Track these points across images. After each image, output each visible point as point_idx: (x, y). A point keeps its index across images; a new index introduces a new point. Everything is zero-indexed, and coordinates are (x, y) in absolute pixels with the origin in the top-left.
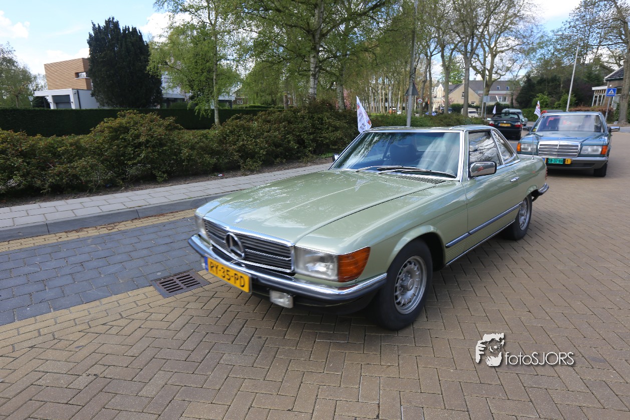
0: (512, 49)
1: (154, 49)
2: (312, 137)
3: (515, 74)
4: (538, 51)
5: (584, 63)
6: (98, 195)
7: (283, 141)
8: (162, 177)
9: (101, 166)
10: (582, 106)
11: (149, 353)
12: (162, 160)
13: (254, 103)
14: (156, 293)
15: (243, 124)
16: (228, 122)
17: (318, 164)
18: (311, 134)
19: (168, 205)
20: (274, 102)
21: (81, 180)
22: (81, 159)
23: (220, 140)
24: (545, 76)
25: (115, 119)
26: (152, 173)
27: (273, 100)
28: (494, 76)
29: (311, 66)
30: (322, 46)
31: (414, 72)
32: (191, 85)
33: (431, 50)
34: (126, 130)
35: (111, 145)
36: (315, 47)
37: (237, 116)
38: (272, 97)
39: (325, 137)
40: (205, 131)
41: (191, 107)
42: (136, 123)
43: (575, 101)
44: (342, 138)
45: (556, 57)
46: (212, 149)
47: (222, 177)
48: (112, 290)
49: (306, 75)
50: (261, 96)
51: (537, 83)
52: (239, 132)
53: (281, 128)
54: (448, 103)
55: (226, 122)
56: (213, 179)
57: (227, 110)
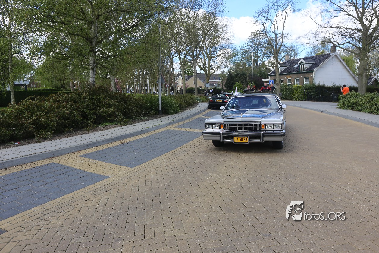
0: (220, 56)
2: (92, 112)
3: (223, 71)
4: (233, 58)
5: (257, 66)
7: (71, 116)
13: (46, 87)
16: (23, 102)
17: (97, 131)
18: (91, 110)
20: (63, 86)
23: (16, 116)
24: (239, 72)
27: (61, 84)
29: (90, 63)
30: (98, 49)
31: (161, 68)
33: (173, 54)
36: (93, 50)
37: (31, 97)
38: (61, 83)
39: (102, 112)
40: (1, 109)
44: (114, 112)
45: (243, 61)
46: (9, 124)
47: (18, 145)
49: (87, 68)
50: (51, 82)
51: (235, 76)
52: (33, 109)
53: (68, 106)
54: (185, 87)
55: (21, 102)
56: (10, 147)
57: (21, 92)
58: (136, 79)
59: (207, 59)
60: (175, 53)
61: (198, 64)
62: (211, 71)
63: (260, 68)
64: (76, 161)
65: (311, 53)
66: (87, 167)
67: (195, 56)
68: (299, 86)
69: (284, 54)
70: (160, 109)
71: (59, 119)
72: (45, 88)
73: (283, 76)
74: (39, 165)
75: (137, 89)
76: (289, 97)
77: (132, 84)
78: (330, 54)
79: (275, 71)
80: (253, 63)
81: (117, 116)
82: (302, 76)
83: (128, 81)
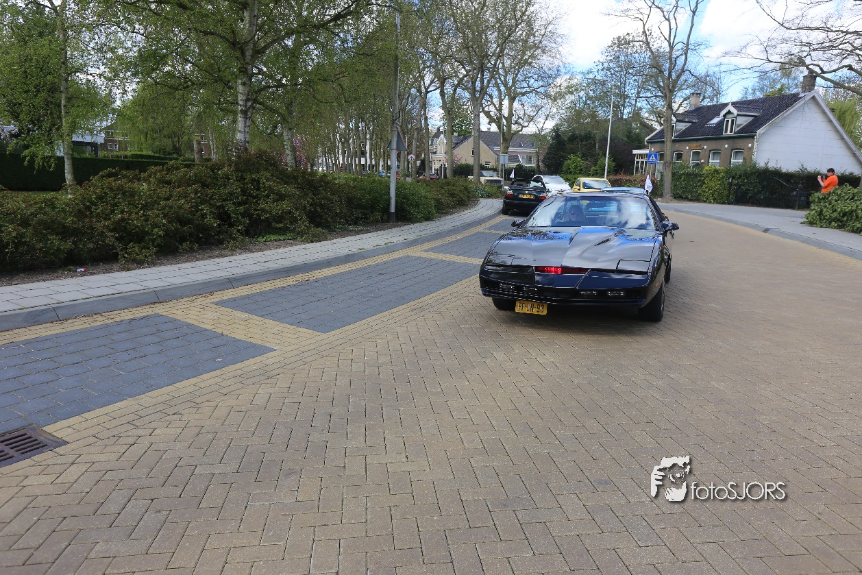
2: (242, 209)
3: (540, 126)
4: (567, 97)
5: (622, 118)
7: (194, 215)
13: (140, 150)
15: (122, 186)
16: (93, 181)
17: (251, 251)
18: (240, 204)
20: (177, 150)
23: (79, 210)
24: (577, 132)
27: (174, 146)
29: (240, 99)
30: (257, 67)
36: (246, 69)
37: (109, 171)
38: (173, 142)
39: (263, 210)
40: (49, 195)
41: (15, 150)
44: (290, 212)
45: (589, 107)
46: (64, 227)
47: (83, 274)
49: (232, 111)
50: (154, 139)
51: (568, 140)
52: (116, 198)
53: (189, 194)
54: (453, 162)
55: (89, 181)
56: (67, 276)
57: (87, 159)
58: (341, 139)
59: (507, 97)
60: (432, 82)
61: (483, 109)
62: (514, 127)
63: (627, 122)
64: (206, 312)
65: (754, 90)
66: (229, 327)
67: (478, 91)
68: (718, 168)
69: (688, 92)
70: (393, 209)
71: (170, 222)
72: (138, 153)
73: (683, 144)
74: (126, 318)
75: (341, 162)
76: (691, 192)
77: (331, 150)
78: (798, 94)
79: (662, 131)
80: (613, 110)
81: (296, 220)
82: (726, 146)
83: (323, 144)
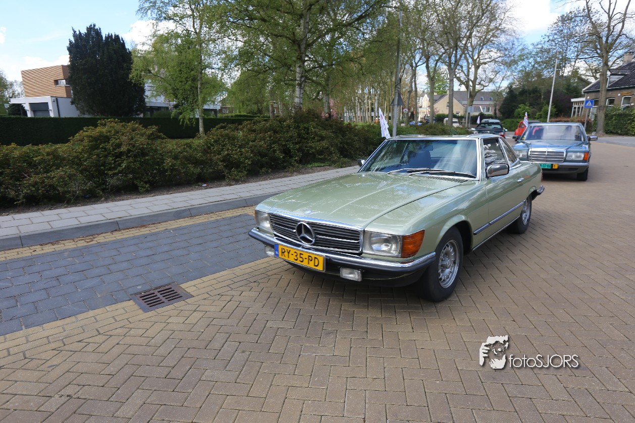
0: (494, 61)
1: (136, 57)
2: (297, 146)
3: (498, 85)
4: (519, 63)
5: (562, 75)
6: (76, 206)
7: (269, 151)
8: (145, 187)
9: (79, 176)
10: (562, 117)
11: (127, 370)
12: (145, 170)
13: (240, 112)
14: (136, 307)
15: (228, 134)
17: (303, 174)
18: (296, 143)
19: (149, 216)
20: (260, 111)
21: (58, 191)
22: (58, 169)
23: (205, 150)
24: (526, 88)
25: (96, 127)
26: (133, 183)
27: (258, 109)
28: (478, 87)
29: (297, 76)
30: (308, 56)
31: (399, 82)
32: (175, 94)
33: (416, 62)
34: (107, 139)
35: (90, 154)
36: (301, 57)
37: (222, 125)
38: (258, 106)
39: (311, 147)
40: (189, 141)
41: (175, 115)
42: (118, 132)
43: (556, 112)
44: (328, 148)
45: (537, 69)
46: (196, 159)
47: (206, 188)
48: (89, 304)
49: (292, 85)
50: (247, 105)
51: (519, 94)
52: (224, 141)
53: (266, 138)
54: (432, 112)
55: (210, 131)
56: (198, 189)
57: (211, 119)
59: (473, 66)
60: (420, 59)
61: (456, 75)
63: (567, 78)
67: (452, 63)
73: (615, 91)
74: (228, 216)
76: (621, 129)
77: (352, 108)
79: (597, 83)
80: (556, 71)
81: (331, 153)
83: (347, 104)
